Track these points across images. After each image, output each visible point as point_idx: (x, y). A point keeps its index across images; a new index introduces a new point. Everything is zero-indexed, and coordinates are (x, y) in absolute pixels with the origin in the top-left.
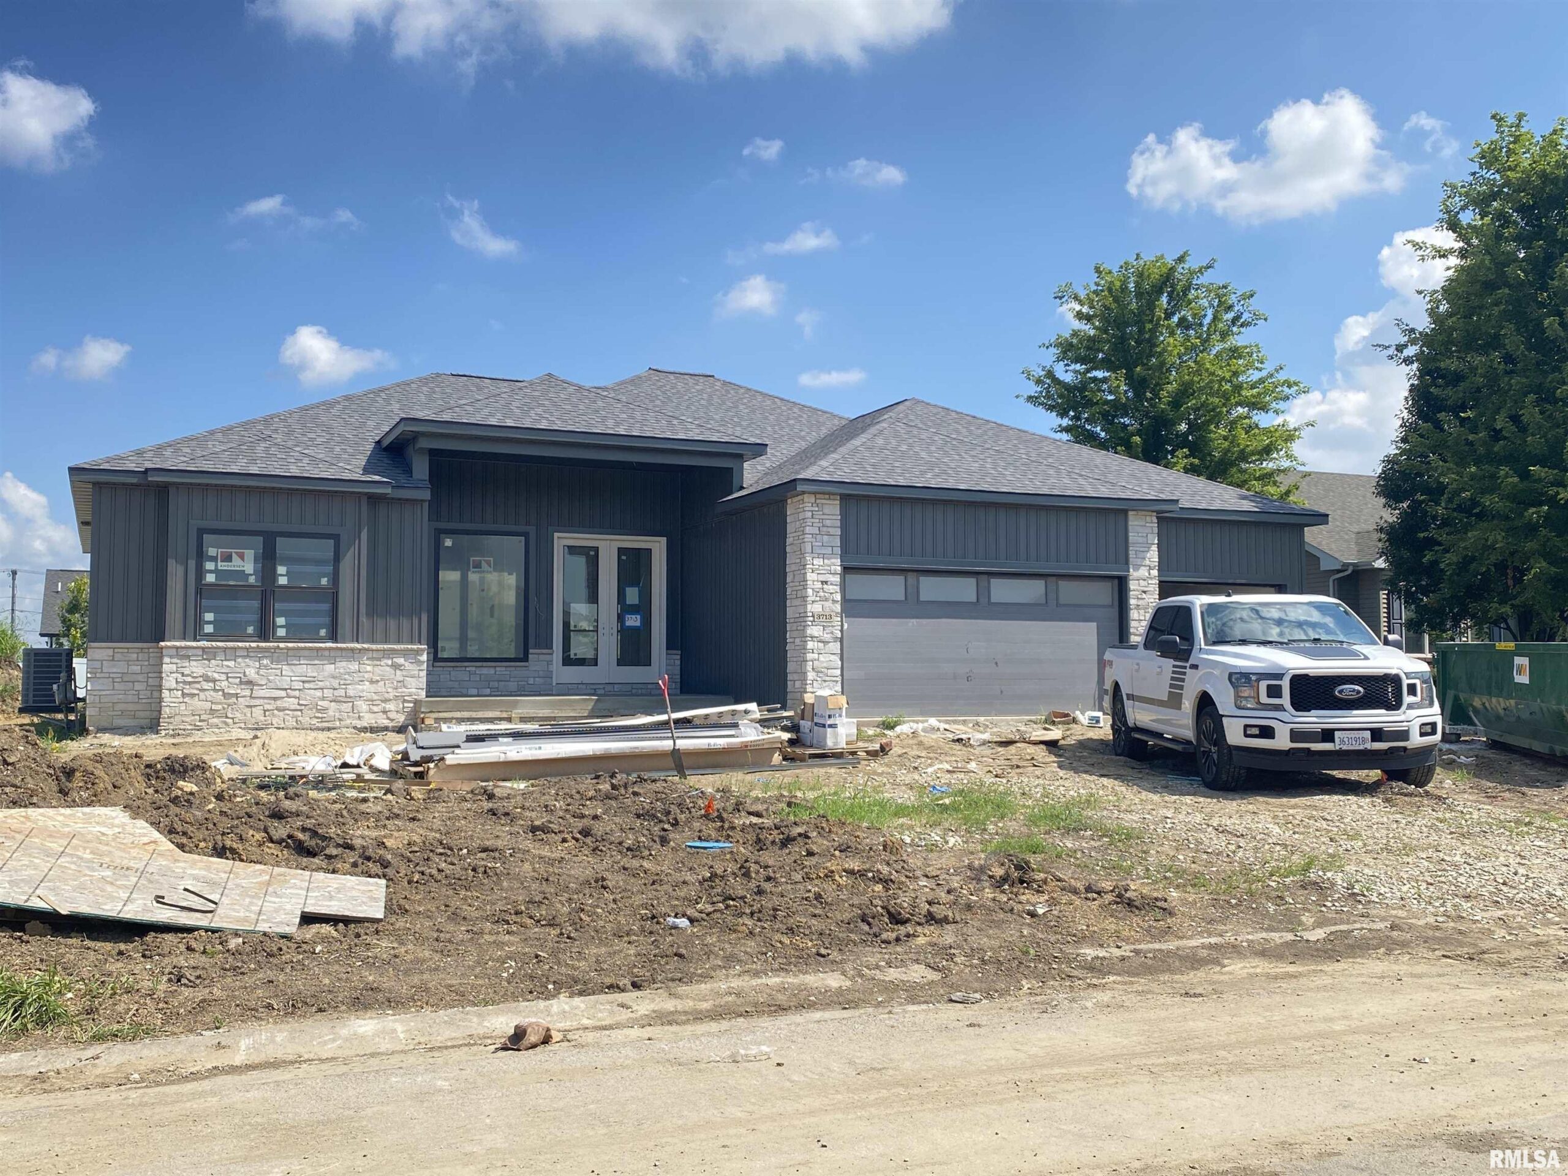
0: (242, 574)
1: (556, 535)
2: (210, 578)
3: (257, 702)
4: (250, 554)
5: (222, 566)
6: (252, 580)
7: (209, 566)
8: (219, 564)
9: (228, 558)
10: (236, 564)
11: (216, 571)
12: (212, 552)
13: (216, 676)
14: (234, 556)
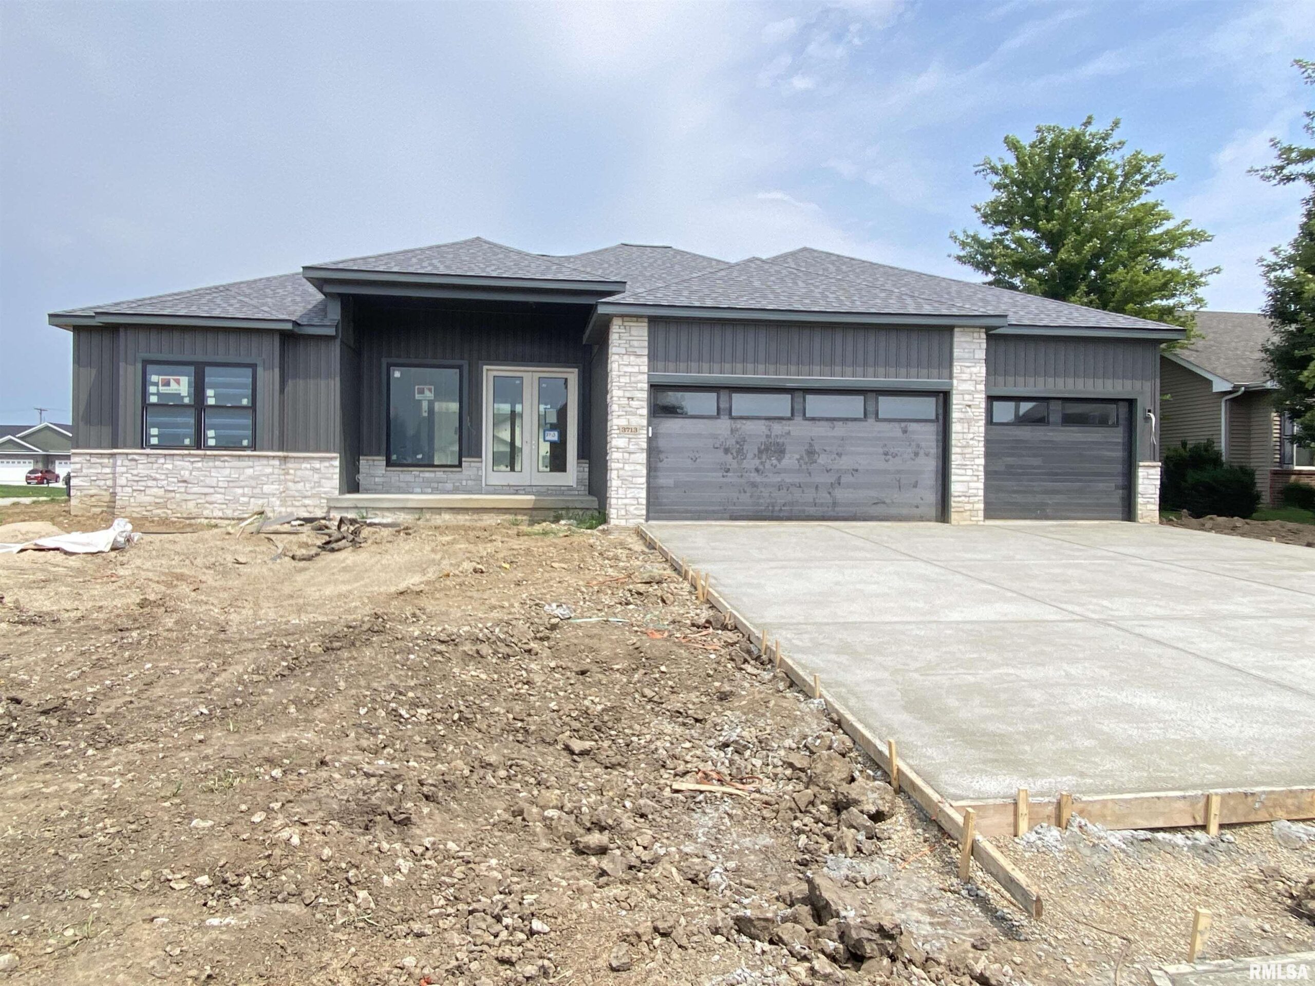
0: (178, 396)
1: (485, 367)
2: (153, 399)
3: (189, 497)
4: (184, 380)
5: (163, 389)
6: (186, 401)
7: (152, 389)
8: (161, 388)
9: (167, 384)
10: (173, 388)
11: (158, 394)
12: (154, 378)
13: (158, 476)
14: (172, 382)
